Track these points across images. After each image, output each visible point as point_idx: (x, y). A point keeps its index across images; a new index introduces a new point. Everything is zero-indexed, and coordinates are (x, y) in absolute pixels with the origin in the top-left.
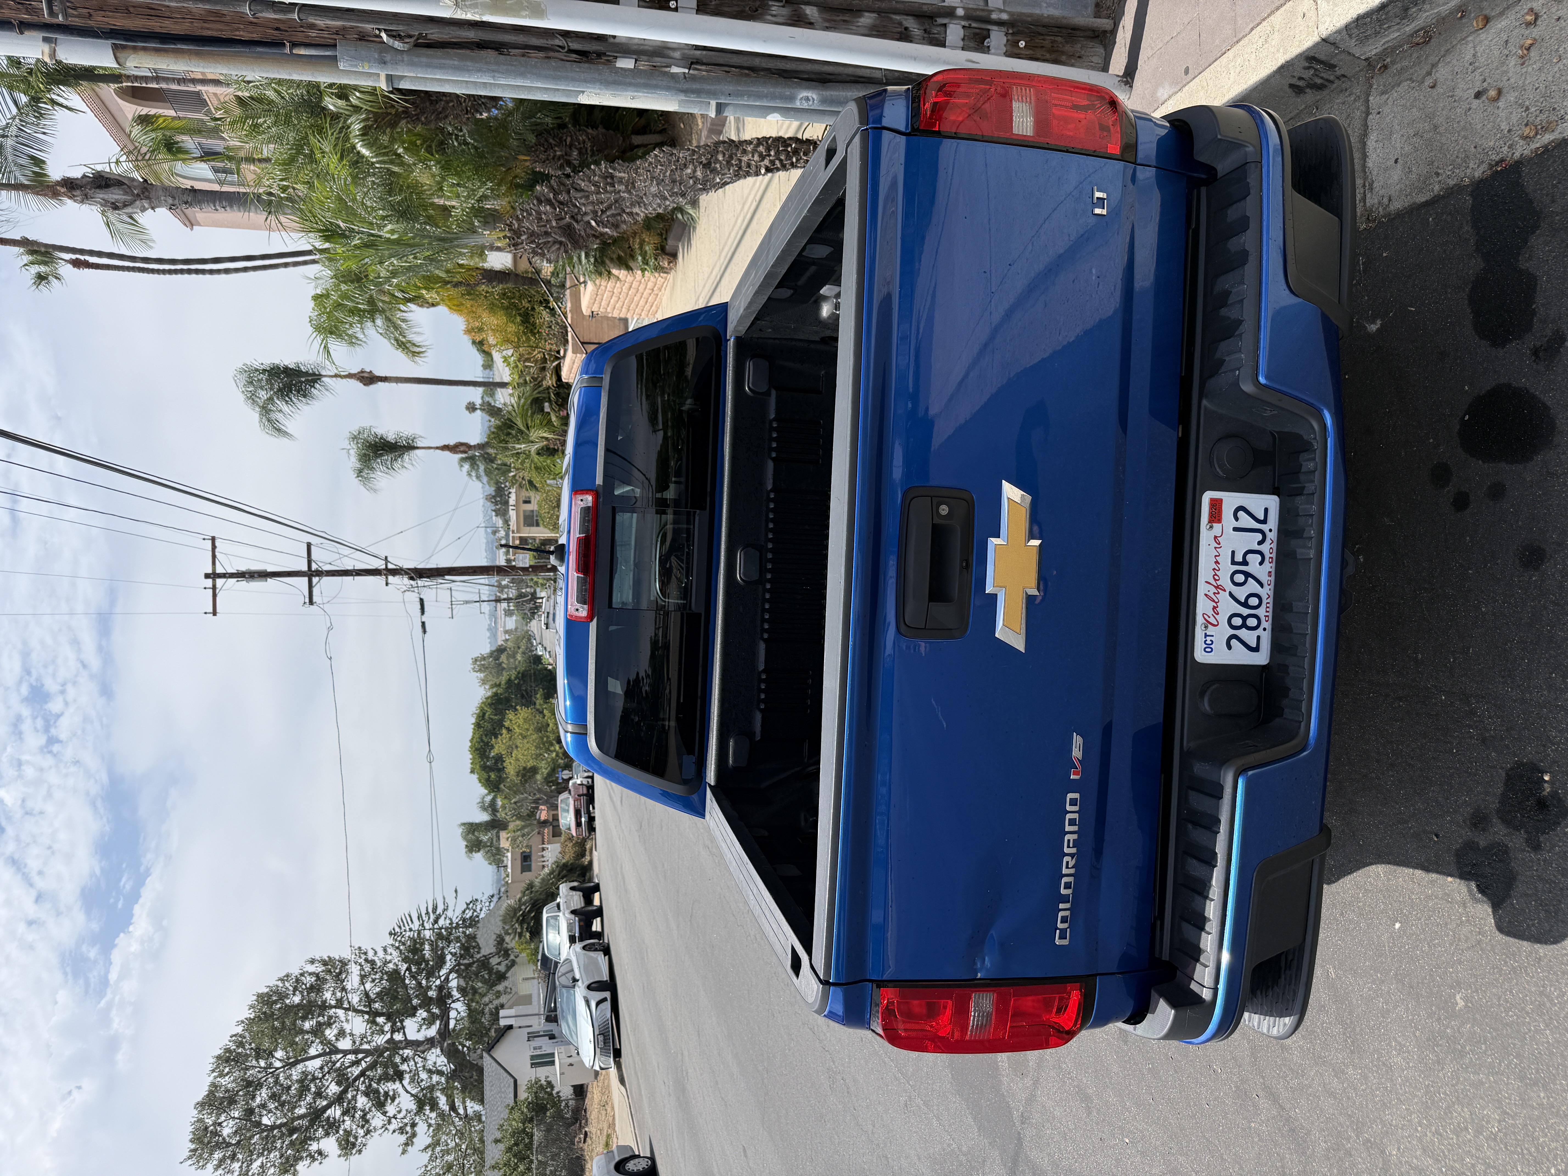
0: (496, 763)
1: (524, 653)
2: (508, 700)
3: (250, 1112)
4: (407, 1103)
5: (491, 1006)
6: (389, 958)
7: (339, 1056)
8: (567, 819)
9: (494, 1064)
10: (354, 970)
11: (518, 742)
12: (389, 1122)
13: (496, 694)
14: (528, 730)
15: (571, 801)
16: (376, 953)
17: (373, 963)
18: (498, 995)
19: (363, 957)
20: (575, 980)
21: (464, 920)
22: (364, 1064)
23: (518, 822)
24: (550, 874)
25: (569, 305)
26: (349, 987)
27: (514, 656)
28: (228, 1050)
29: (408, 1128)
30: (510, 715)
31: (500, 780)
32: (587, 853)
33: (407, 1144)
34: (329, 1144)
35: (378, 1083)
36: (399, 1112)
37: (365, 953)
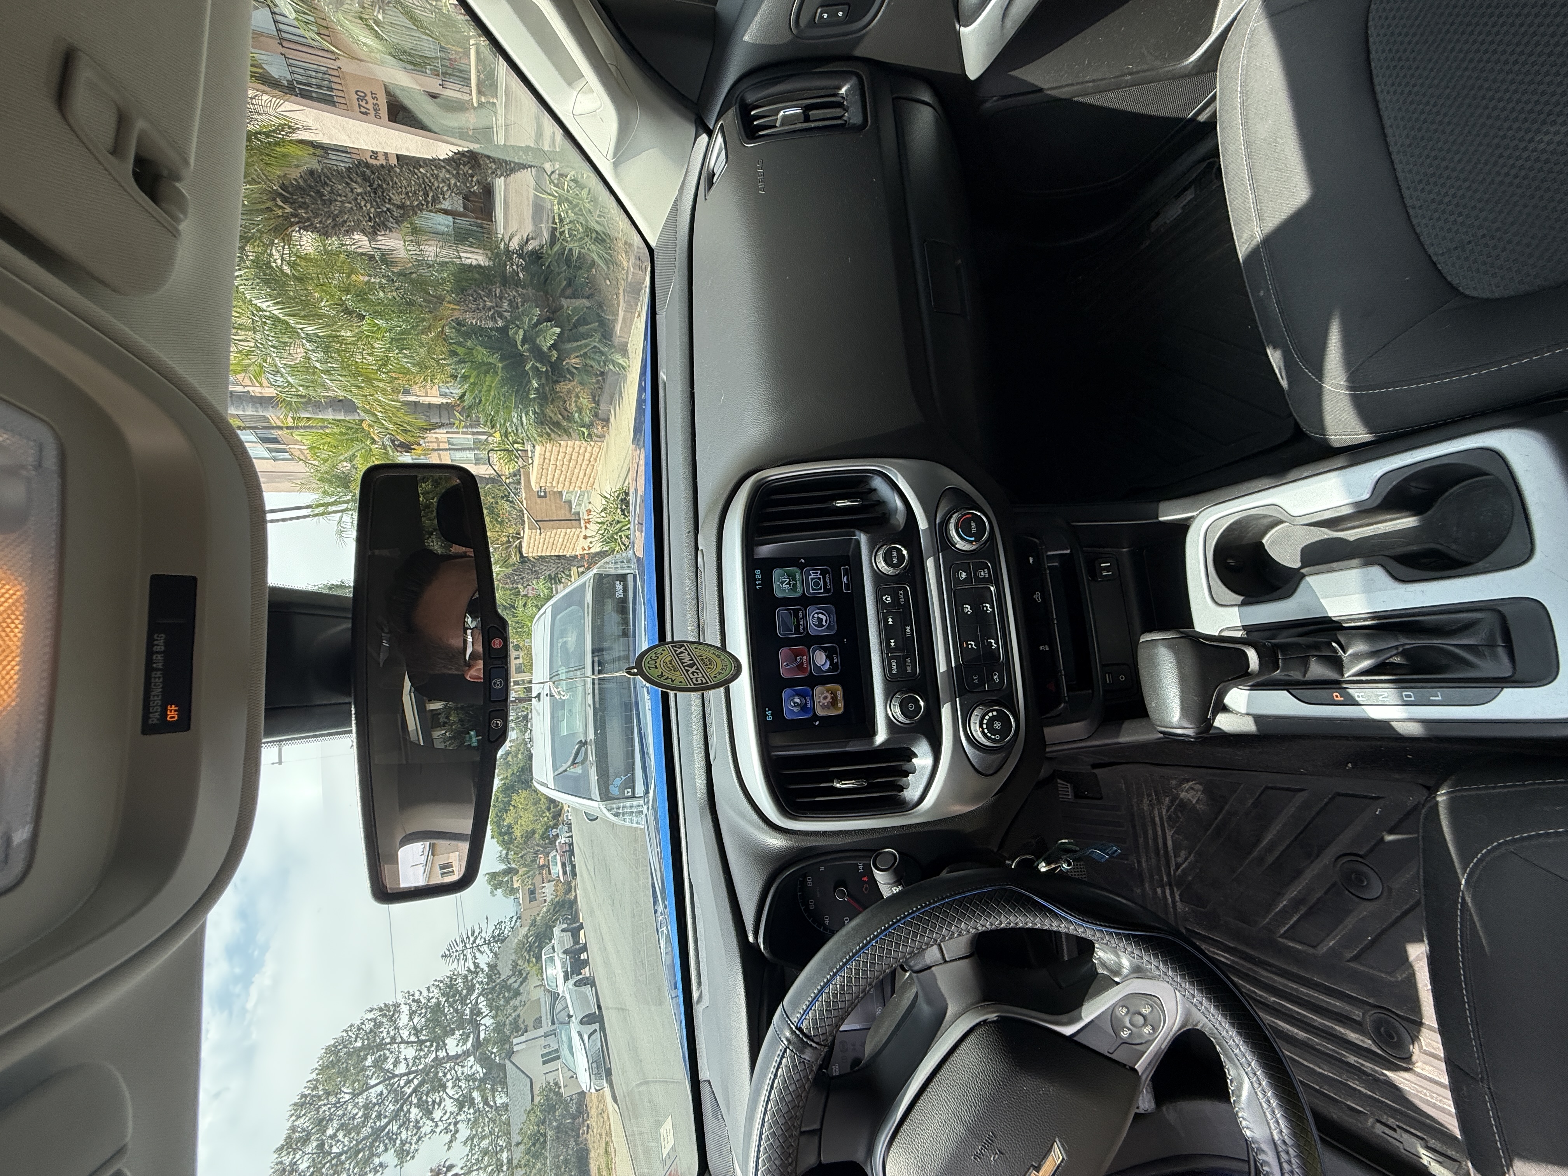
0: (508, 829)
1: (522, 753)
2: (513, 786)
3: (321, 1146)
4: (450, 1105)
5: (510, 1018)
6: (431, 995)
7: (396, 1080)
8: (557, 869)
9: (514, 1068)
10: (405, 1009)
11: (521, 814)
12: (437, 1126)
13: (505, 784)
14: (527, 805)
15: (558, 857)
16: (421, 993)
17: (418, 1001)
18: (515, 1008)
19: (411, 998)
20: (570, 1017)
21: (494, 937)
22: (416, 1082)
23: (525, 869)
24: (547, 912)
25: (524, 495)
26: (401, 1025)
27: (516, 756)
28: (304, 1096)
29: (452, 1127)
30: (515, 797)
31: (511, 841)
32: (573, 890)
33: (451, 1141)
34: (389, 1157)
35: (427, 1095)
36: (445, 1114)
37: (413, 995)
